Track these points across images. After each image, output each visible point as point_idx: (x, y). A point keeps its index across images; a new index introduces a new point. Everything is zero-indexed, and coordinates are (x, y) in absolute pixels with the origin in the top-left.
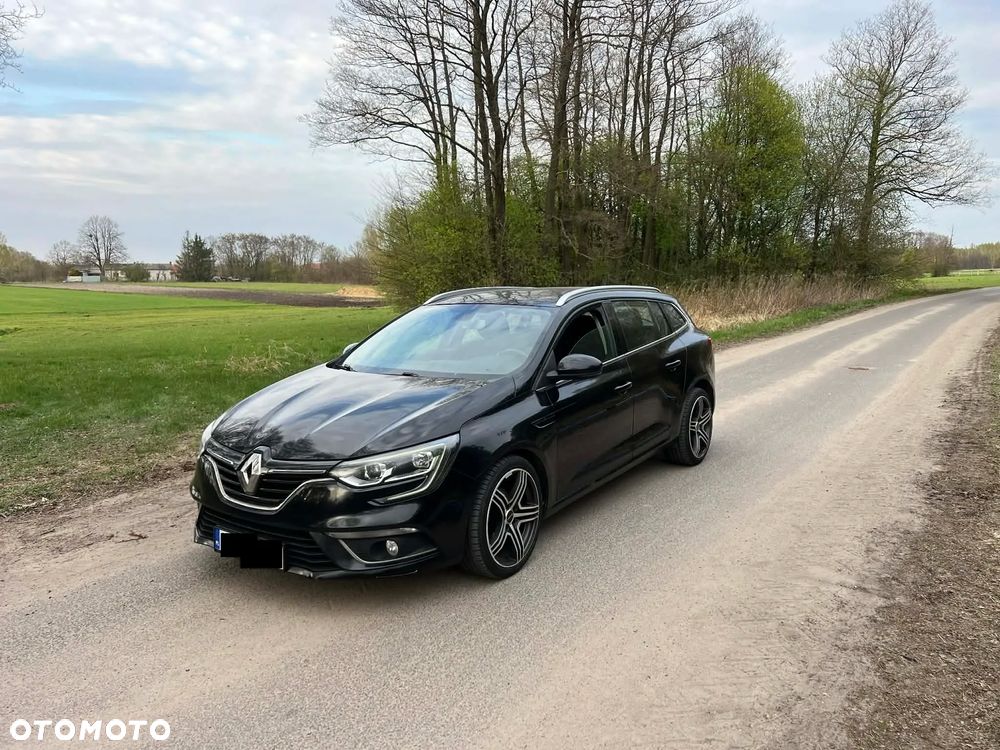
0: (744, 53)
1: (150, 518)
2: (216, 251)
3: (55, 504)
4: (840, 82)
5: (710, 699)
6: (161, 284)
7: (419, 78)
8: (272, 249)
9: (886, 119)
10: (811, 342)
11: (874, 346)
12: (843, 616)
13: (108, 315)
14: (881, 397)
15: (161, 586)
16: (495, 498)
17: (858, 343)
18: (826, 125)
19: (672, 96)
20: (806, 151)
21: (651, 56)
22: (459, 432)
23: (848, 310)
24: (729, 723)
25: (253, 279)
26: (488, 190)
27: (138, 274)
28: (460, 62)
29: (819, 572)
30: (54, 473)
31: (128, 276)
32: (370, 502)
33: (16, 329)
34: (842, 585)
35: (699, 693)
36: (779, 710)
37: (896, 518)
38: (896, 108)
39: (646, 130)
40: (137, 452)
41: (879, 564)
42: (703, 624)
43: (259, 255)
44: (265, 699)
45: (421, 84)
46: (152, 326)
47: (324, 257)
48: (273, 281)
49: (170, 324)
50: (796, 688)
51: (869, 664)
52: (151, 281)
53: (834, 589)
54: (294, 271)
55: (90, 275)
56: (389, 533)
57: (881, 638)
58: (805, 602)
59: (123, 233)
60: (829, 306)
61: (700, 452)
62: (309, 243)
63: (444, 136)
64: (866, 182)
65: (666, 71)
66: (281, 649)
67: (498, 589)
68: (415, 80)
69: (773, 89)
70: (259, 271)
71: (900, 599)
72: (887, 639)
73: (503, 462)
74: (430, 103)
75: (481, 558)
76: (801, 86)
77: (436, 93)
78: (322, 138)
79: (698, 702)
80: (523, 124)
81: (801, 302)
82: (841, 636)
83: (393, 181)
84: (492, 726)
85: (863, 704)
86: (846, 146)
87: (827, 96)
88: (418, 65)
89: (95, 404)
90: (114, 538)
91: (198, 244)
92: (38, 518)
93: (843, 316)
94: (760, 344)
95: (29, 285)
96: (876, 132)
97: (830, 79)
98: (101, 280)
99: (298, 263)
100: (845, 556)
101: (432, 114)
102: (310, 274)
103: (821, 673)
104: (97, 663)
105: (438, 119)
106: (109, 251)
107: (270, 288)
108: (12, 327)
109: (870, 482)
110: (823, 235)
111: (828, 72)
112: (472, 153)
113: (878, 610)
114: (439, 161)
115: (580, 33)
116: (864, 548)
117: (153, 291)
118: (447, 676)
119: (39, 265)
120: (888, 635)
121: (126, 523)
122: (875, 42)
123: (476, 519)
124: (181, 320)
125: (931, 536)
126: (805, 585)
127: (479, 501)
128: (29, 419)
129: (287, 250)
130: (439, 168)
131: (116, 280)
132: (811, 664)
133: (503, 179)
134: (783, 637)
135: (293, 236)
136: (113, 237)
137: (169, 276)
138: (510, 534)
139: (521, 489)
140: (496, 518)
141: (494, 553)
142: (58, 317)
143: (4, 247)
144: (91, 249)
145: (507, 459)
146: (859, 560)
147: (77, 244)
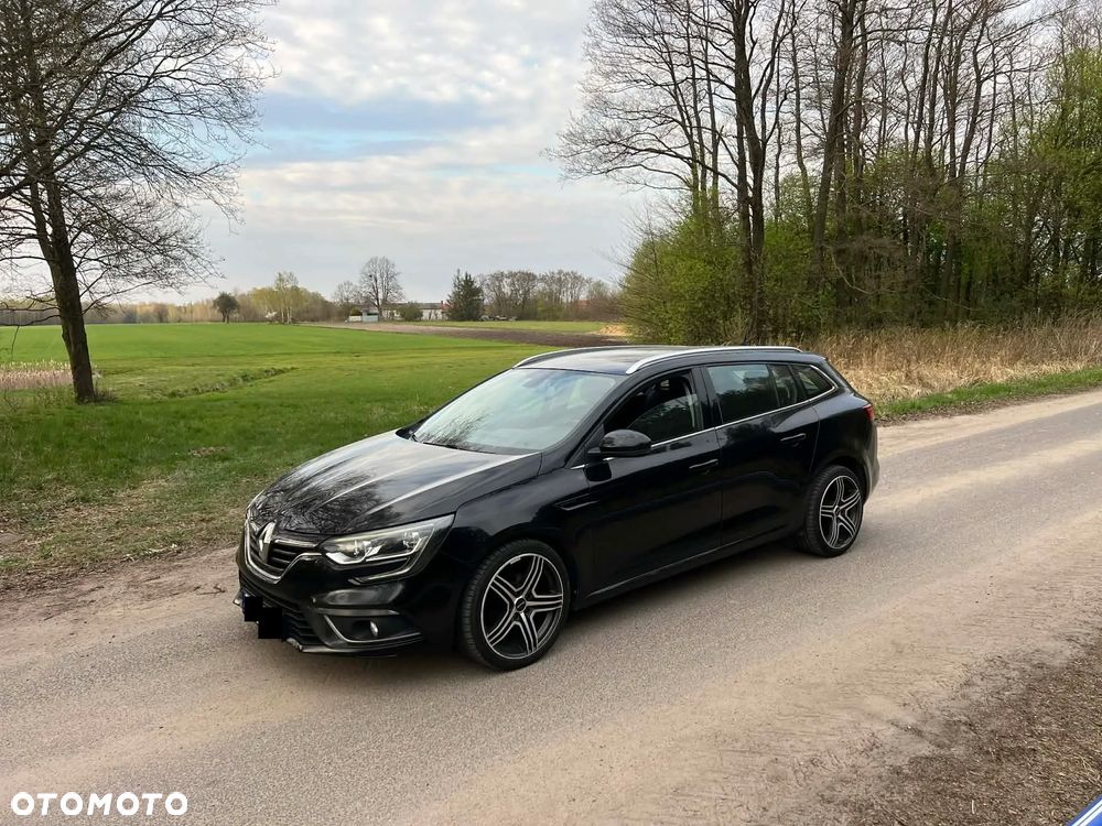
2: (485, 290)
3: (178, 552)
6: (434, 323)
7: (676, 98)
8: (540, 286)
12: (862, 760)
13: (376, 355)
15: (204, 641)
16: (493, 584)
21: (960, 47)
22: (455, 513)
25: (520, 318)
27: (412, 313)
28: (713, 78)
29: (875, 703)
30: (203, 520)
31: (402, 316)
32: (352, 581)
33: (292, 369)
34: (894, 723)
37: (1040, 646)
41: (965, 703)
43: (526, 292)
44: (202, 765)
45: (678, 104)
46: (412, 367)
47: (591, 292)
48: (539, 320)
52: (422, 321)
53: (877, 727)
54: (560, 309)
55: (369, 314)
56: (375, 613)
58: (829, 738)
59: (399, 273)
62: (576, 278)
63: (703, 164)
65: (976, 64)
66: (251, 718)
68: (670, 100)
70: (525, 310)
71: (958, 751)
72: (896, 797)
73: (508, 546)
74: (688, 129)
75: (474, 647)
77: (696, 113)
78: (571, 170)
80: (799, 138)
82: (838, 785)
88: (676, 84)
90: (200, 591)
91: (468, 282)
92: (158, 563)
95: (316, 325)
98: (379, 319)
99: (565, 300)
100: (928, 684)
101: (690, 136)
102: (577, 312)
105: (696, 139)
106: (387, 291)
107: (534, 328)
108: (289, 367)
109: (1046, 595)
112: (730, 181)
113: (914, 761)
114: (695, 185)
116: (962, 681)
117: (422, 330)
119: (325, 303)
120: (901, 792)
123: (468, 606)
124: (438, 361)
126: (845, 716)
127: (473, 588)
128: (227, 463)
129: (555, 287)
130: (695, 197)
131: (392, 320)
132: (770, 813)
133: (762, 206)
134: (764, 775)
135: (560, 272)
136: (390, 277)
137: (440, 316)
138: (519, 624)
139: (534, 576)
140: (496, 608)
141: (492, 643)
142: (332, 357)
143: (295, 289)
144: (371, 290)
145: (514, 543)
146: (944, 694)
147: (358, 284)
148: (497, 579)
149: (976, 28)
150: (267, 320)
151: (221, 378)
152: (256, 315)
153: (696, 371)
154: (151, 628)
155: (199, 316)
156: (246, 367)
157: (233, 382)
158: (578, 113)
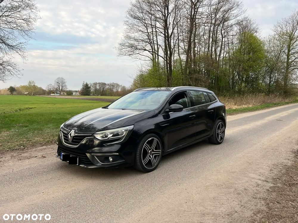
0: (247, 28)
1: (49, 152)
2: (92, 87)
3: (25, 148)
4: (277, 36)
5: (205, 210)
6: (76, 96)
7: (148, 37)
8: (107, 87)
9: (292, 47)
10: (265, 113)
11: (287, 114)
12: (258, 188)
13: (60, 104)
14: (286, 128)
15: (45, 170)
16: (145, 146)
17: (281, 113)
18: (273, 49)
19: (224, 40)
20: (266, 57)
21: (217, 29)
22: (134, 125)
23: (279, 105)
24: (210, 218)
25: (102, 95)
26: (167, 68)
27: (70, 93)
28: (159, 31)
29: (252, 175)
30: (28, 141)
31: (67, 94)
32: (104, 144)
33: (35, 107)
34: (260, 180)
35: (202, 208)
36: (228, 215)
37: (283, 161)
38: (295, 44)
39: (215, 50)
40: (53, 136)
41: (274, 174)
42: (209, 188)
43: (103, 88)
44: (63, 202)
46: (72, 107)
47: (122, 89)
48: (107, 96)
49: (76, 107)
50: (236, 209)
51: (263, 203)
52: (73, 95)
53: (256, 181)
54: (113, 93)
55: (57, 93)
57: (269, 196)
58: (245, 184)
59: (66, 82)
60: (273, 103)
61: (220, 140)
62: (118, 85)
63: (155, 53)
64: (286, 66)
65: (222, 33)
66: (73, 188)
67: (145, 175)
68: (147, 37)
69: (255, 38)
70: (103, 93)
71: (279, 185)
72: (272, 196)
73: (148, 135)
74: (151, 44)
75: (139, 165)
76: (264, 38)
77: (153, 41)
78: (120, 54)
79: (201, 211)
80: (179, 50)
81: (264, 102)
82: (255, 194)
83: (140, 66)
84: (131, 214)
85: (258, 215)
86: (279, 55)
87: (273, 40)
88: (148, 33)
89: (47, 124)
90: (37, 157)
91: (87, 85)
92: (18, 151)
93: (277, 106)
94: (248, 113)
95: (41, 96)
96: (289, 51)
97: (273, 36)
98: (60, 95)
99: (114, 91)
100: (262, 171)
101: (152, 47)
102: (118, 94)
103: (246, 205)
104: (18, 189)
105: (153, 48)
106: (62, 87)
107: (106, 98)
108: (34, 107)
109: (276, 151)
110: (272, 83)
111: (273, 33)
112: (163, 58)
113: (270, 188)
114: (153, 60)
115: (195, 22)
116: (270, 169)
117: (73, 98)
118: (121, 199)
119: (43, 90)
120: (272, 195)
121: (42, 153)
122: (288, 24)
123: (138, 152)
124: (80, 106)
125: (294, 167)
126: (247, 179)
127: (140, 147)
128: (27, 128)
129: (111, 87)
130: (153, 62)
131: (64, 95)
132: (243, 202)
133: (171, 65)
134: (235, 193)
135: (113, 83)
136: (63, 83)
137: (78, 94)
138: (150, 158)
139: (154, 144)
140: (145, 153)
141: (144, 164)
142: (47, 105)
143: (35, 86)
144: (58, 86)
145: (150, 134)
146: (267, 173)
147: (54, 85)
148: (146, 144)
149: (221, 25)
150: (25, 95)
151: (13, 110)
152: (21, 93)
153: (188, 91)
154: (25, 168)
155: (3, 93)
156: (20, 107)
157: (16, 111)
158: (123, 38)
